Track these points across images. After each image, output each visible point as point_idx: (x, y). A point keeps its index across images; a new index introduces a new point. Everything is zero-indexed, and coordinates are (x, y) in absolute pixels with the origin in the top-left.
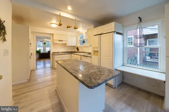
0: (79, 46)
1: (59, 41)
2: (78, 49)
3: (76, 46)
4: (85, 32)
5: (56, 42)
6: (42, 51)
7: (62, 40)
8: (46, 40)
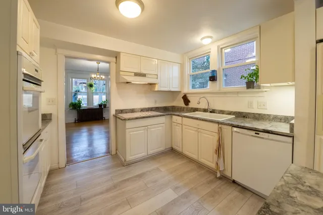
0: (190, 91)
1: (137, 74)
2: (186, 100)
3: (180, 92)
4: (218, 47)
5: (129, 79)
6: (84, 105)
7: (144, 72)
8: (95, 76)
